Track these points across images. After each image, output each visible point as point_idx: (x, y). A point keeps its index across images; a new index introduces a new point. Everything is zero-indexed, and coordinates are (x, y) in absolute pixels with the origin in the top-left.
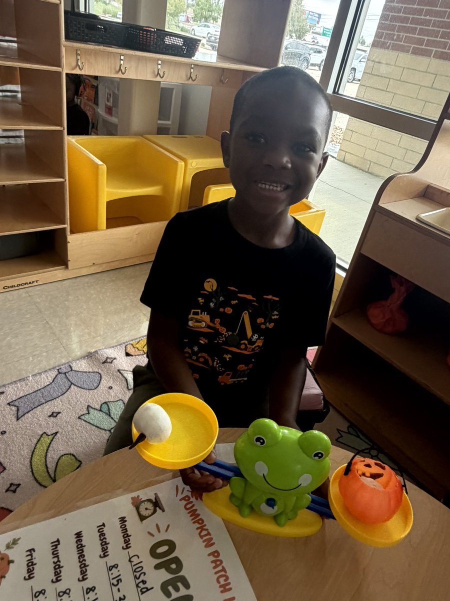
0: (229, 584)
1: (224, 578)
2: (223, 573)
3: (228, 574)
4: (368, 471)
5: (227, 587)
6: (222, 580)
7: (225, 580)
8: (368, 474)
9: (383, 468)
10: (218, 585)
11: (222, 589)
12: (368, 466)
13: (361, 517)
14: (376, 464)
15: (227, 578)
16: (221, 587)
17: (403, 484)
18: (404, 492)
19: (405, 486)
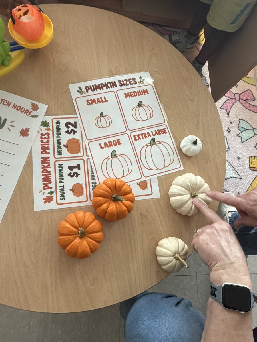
0: (9, 102)
1: (5, 102)
2: (3, 101)
3: (5, 100)
4: (21, 13)
5: (9, 103)
6: (5, 103)
7: (6, 102)
8: (22, 14)
9: (26, 6)
10: (6, 105)
11: (8, 105)
12: (19, 10)
13: (34, 37)
14: (22, 7)
15: (6, 101)
16: (7, 105)
17: (39, 10)
18: (42, 13)
19: (40, 10)
